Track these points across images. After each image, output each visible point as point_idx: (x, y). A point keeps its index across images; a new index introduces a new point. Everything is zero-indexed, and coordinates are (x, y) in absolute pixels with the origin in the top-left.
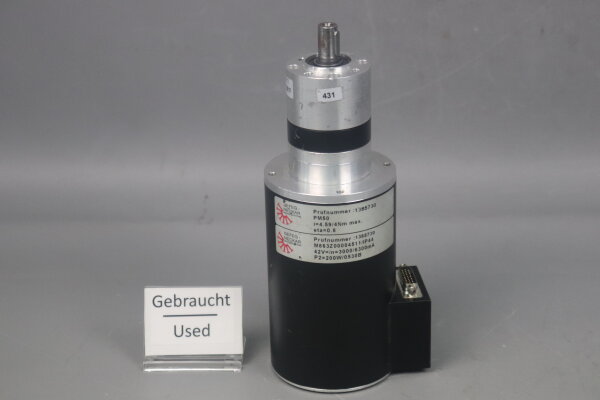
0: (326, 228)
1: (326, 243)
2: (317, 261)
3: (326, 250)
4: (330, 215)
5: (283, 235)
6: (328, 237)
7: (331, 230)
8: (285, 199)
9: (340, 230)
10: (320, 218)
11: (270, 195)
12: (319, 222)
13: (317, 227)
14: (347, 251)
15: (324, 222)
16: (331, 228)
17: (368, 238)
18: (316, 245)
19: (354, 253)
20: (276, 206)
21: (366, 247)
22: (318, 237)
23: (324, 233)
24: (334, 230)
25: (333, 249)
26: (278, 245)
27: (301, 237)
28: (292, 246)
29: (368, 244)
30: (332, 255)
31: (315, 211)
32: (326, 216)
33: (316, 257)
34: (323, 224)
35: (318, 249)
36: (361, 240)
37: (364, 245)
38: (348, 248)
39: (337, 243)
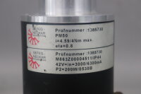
0: (65, 44)
1: (65, 57)
2: (58, 72)
3: (65, 62)
4: (68, 33)
5: (32, 54)
6: (66, 52)
7: (69, 46)
8: (34, 23)
9: (76, 45)
10: (60, 35)
11: (24, 25)
12: (60, 39)
13: (57, 44)
14: (82, 64)
15: (63, 39)
16: (69, 44)
17: (97, 55)
18: (57, 59)
19: (87, 66)
20: (28, 32)
21: (96, 63)
22: (59, 52)
23: (63, 48)
24: (72, 46)
25: (71, 62)
26: (29, 64)
27: (46, 54)
28: (39, 62)
29: (97, 60)
30: (70, 67)
31: (56, 30)
32: (65, 33)
33: (57, 69)
34: (63, 41)
35: (59, 62)
36: (92, 55)
37: (94, 60)
38: (82, 61)
39: (74, 57)
